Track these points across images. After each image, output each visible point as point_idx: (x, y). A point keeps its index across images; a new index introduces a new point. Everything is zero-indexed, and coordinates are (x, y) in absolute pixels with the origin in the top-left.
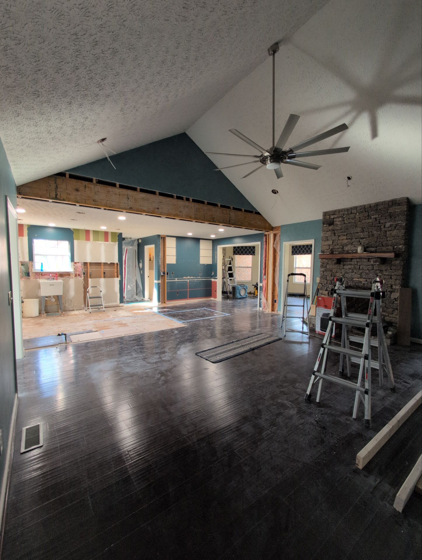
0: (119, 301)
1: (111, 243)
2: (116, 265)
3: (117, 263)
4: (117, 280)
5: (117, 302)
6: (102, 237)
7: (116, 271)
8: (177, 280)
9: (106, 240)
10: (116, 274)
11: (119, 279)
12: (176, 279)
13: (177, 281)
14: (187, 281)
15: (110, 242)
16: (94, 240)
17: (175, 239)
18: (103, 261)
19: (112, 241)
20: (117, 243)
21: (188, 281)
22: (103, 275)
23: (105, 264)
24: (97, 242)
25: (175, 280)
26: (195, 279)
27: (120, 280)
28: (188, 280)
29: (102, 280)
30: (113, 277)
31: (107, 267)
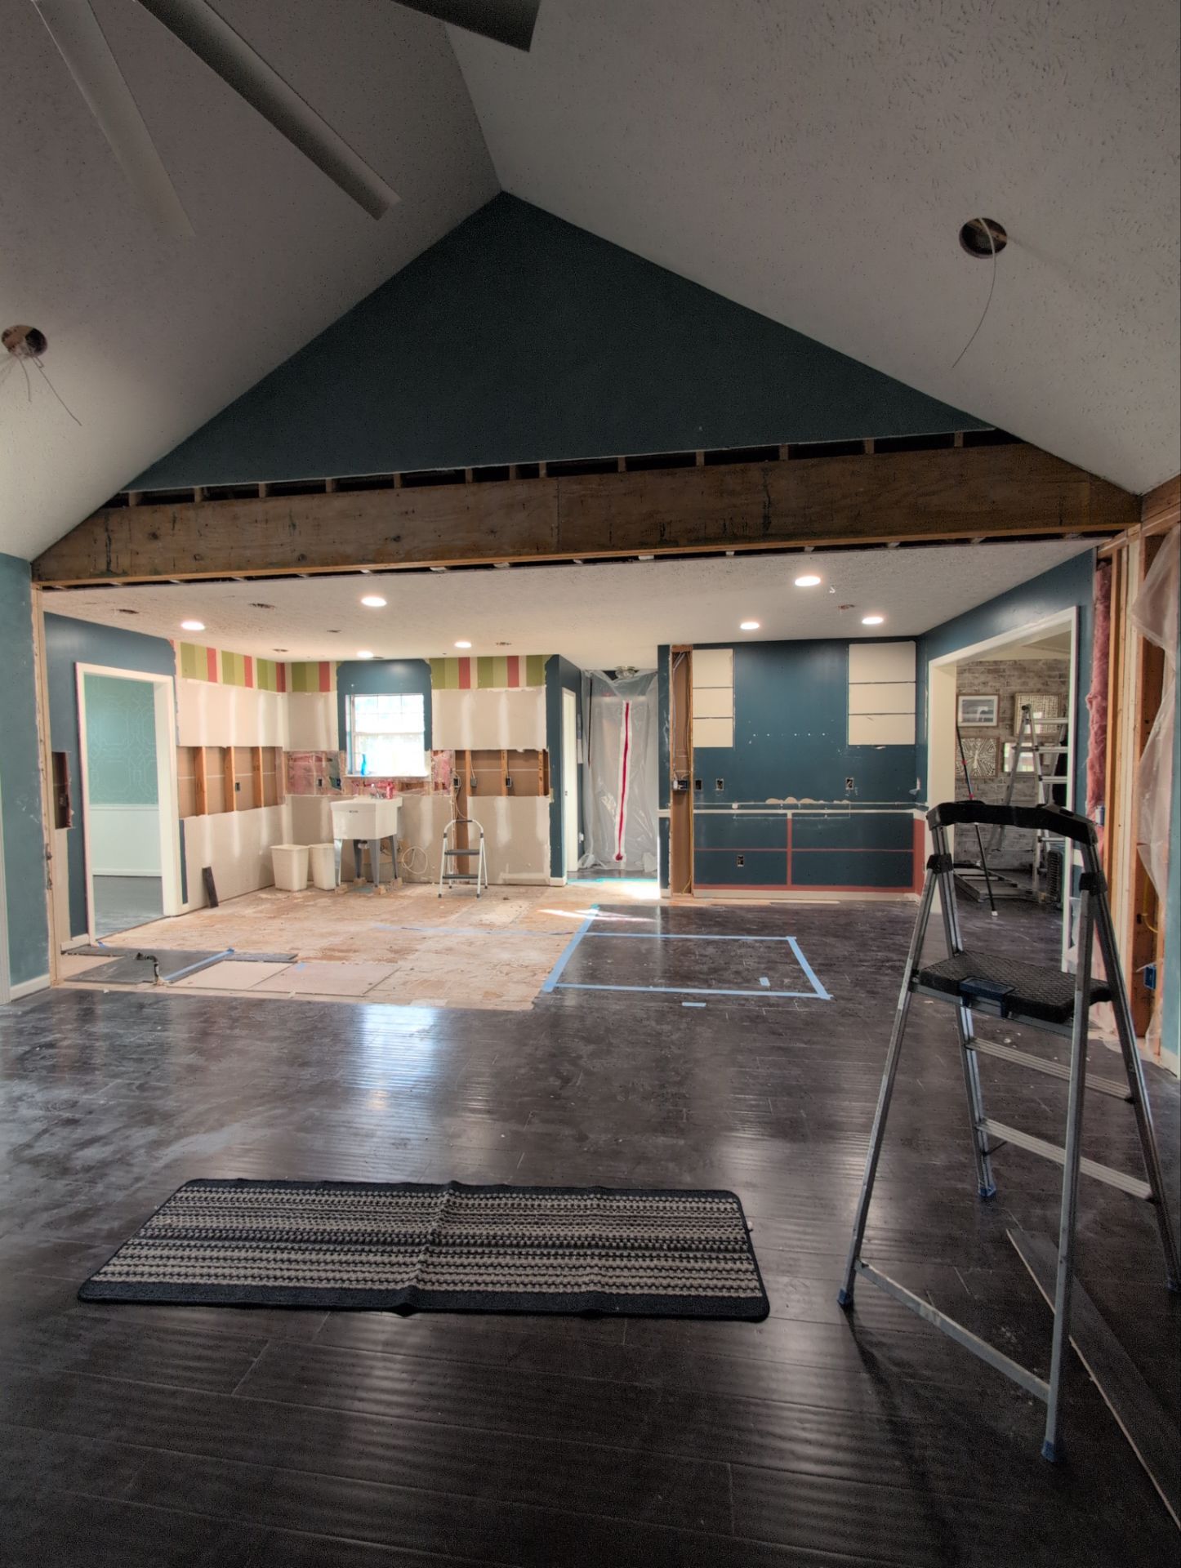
0: (548, 870)
1: (528, 689)
2: (541, 757)
3: (544, 751)
4: (543, 803)
5: (541, 870)
6: (502, 673)
7: (541, 774)
8: (740, 808)
9: (513, 682)
10: (541, 783)
11: (549, 799)
12: (735, 805)
13: (738, 815)
14: (785, 815)
15: (523, 687)
16: (480, 686)
17: (730, 652)
18: (504, 745)
19: (529, 684)
20: (544, 687)
21: (790, 816)
22: (504, 788)
23: (512, 753)
24: (489, 689)
25: (730, 808)
26: (822, 807)
27: (551, 805)
28: (789, 813)
29: (502, 802)
30: (533, 793)
31: (519, 762)
